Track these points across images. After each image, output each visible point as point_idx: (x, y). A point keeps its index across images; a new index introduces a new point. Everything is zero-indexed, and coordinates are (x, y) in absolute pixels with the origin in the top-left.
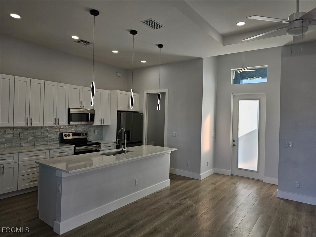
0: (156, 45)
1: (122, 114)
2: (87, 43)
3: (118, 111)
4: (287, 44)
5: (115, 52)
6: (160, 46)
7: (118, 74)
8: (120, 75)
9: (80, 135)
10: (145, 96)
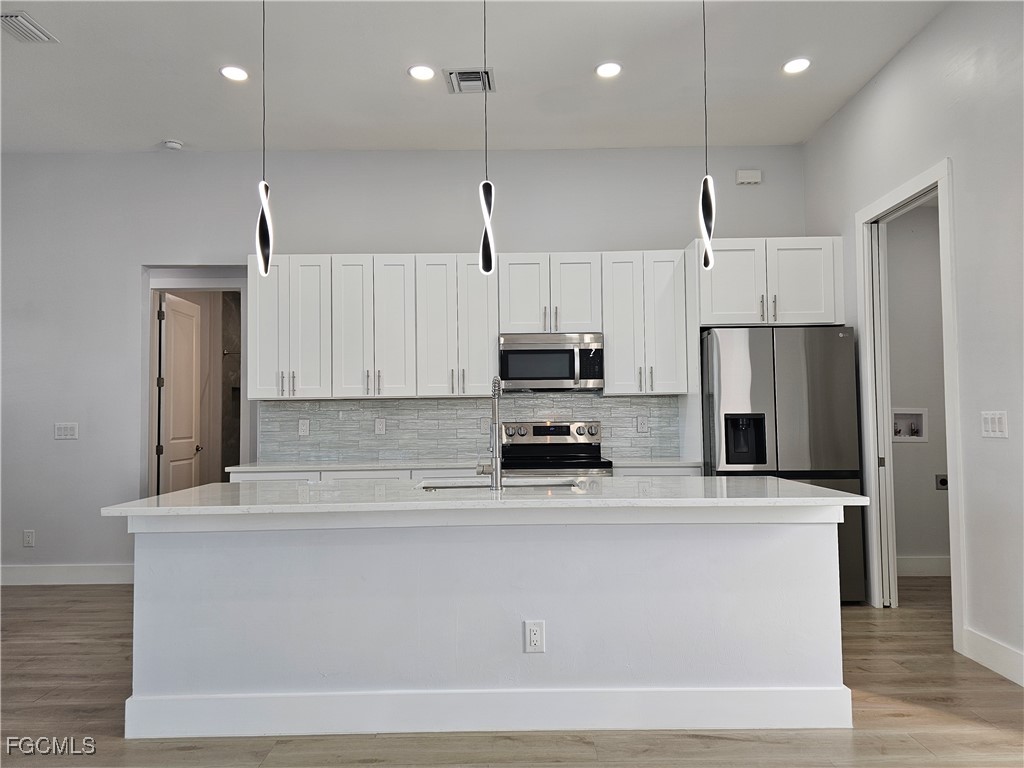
3: (703, 329)
7: (745, 176)
8: (755, 176)
9: (566, 431)
10: (861, 234)
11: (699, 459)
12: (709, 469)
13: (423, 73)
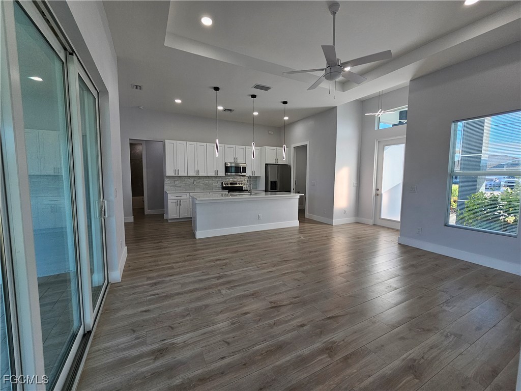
0: (281, 102)
1: (269, 166)
2: (230, 110)
3: (266, 164)
4: (412, 78)
5: (256, 114)
6: (285, 103)
7: (270, 132)
8: (272, 133)
9: (236, 184)
10: (292, 149)
11: (264, 189)
12: (266, 191)
13: (220, 108)
